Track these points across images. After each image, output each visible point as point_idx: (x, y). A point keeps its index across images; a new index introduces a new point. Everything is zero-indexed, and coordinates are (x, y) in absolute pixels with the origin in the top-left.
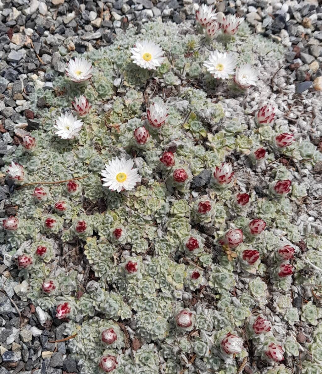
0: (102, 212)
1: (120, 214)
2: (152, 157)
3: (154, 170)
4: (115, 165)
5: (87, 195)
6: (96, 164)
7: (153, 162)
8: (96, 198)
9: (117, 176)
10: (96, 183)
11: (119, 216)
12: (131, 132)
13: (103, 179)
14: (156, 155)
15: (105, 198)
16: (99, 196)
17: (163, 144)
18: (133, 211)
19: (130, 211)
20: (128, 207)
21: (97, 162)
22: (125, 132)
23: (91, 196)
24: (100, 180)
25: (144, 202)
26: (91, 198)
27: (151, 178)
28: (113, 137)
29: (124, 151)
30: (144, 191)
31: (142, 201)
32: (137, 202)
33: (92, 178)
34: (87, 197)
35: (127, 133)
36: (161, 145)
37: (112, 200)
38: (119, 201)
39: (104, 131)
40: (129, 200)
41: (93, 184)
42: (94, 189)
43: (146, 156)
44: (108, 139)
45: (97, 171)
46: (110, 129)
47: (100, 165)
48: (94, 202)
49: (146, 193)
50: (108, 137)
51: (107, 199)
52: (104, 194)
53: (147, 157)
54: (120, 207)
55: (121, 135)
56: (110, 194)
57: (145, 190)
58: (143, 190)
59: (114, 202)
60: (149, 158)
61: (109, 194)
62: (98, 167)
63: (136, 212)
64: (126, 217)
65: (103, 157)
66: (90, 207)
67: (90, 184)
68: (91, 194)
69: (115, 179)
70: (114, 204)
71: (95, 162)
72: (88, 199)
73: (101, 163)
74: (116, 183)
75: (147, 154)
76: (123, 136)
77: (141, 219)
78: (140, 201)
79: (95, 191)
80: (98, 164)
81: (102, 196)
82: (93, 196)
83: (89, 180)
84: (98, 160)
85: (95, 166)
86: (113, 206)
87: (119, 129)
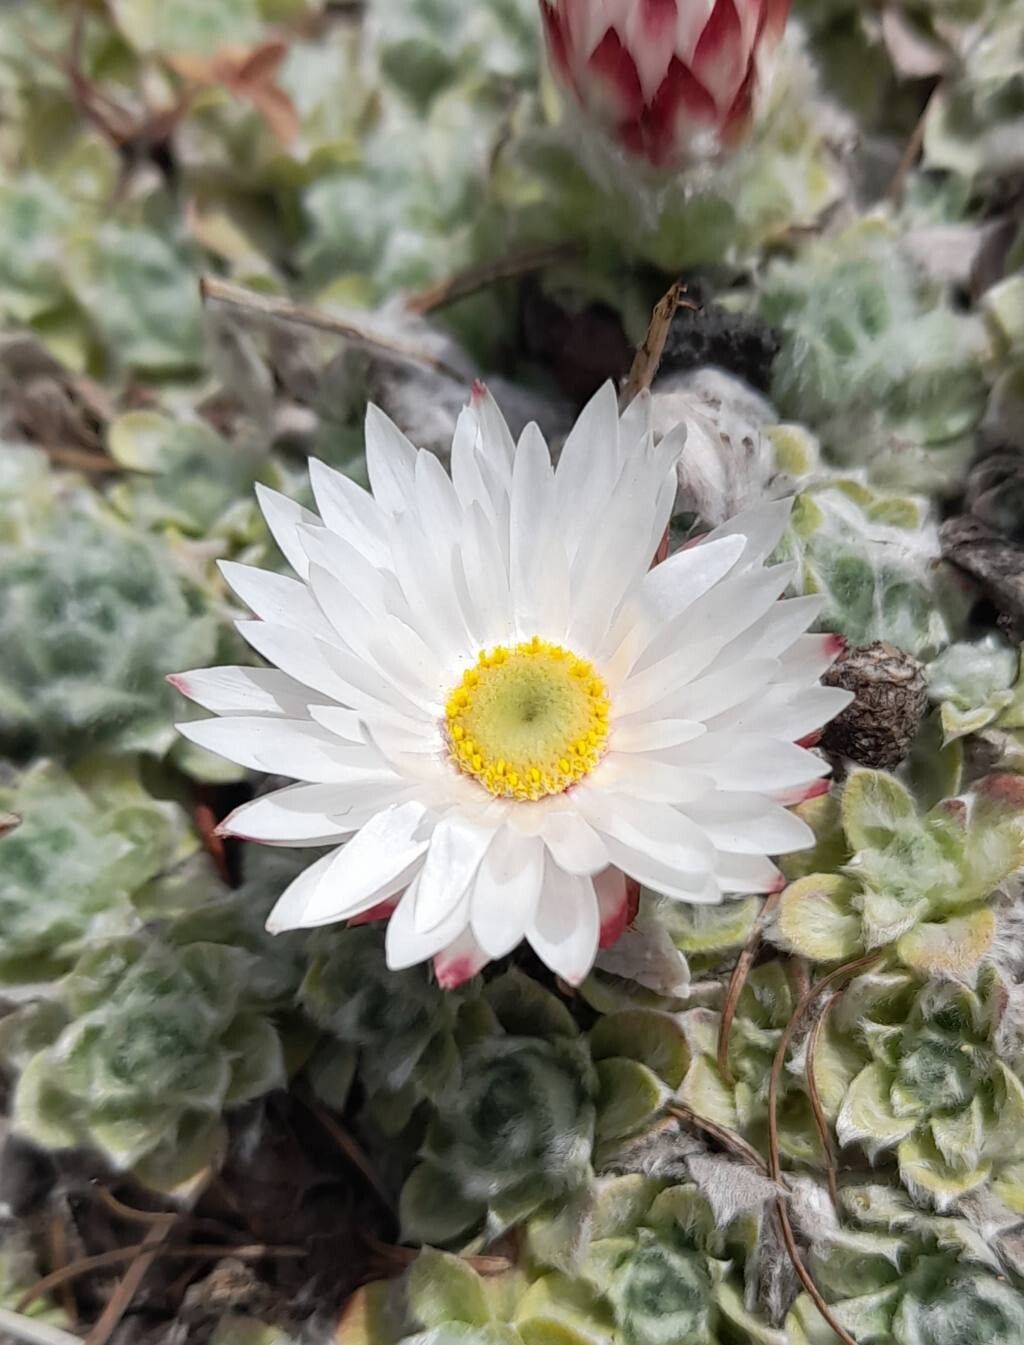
0: (335, 1310)
1: (616, 1293)
2: (871, 324)
3: (949, 505)
4: (375, 553)
5: (56, 1104)
6: (77, 621)
7: (898, 401)
8: (190, 1123)
9: (459, 720)
10: (146, 893)
11: (602, 1311)
12: (454, 107)
13: (248, 821)
14: (923, 294)
15: (331, 1088)
16: (241, 1074)
17: (962, 124)
18: (813, 1201)
19: (780, 1211)
20: (714, 1145)
21: (86, 586)
22: (369, 118)
23: (112, 1112)
24: (186, 848)
25: (953, 1021)
26: (120, 1150)
27: (938, 630)
28: (222, 232)
29: (436, 344)
30: (905, 851)
31: (929, 1004)
32: (852, 1048)
33: (60, 840)
34: (52, 1139)
35: (396, 116)
36: (940, 147)
37: (455, 1100)
38: (554, 1094)
39: (91, 184)
40: (698, 1033)
41: (107, 927)
42: (133, 1000)
43: (781, 340)
44: (157, 276)
45: (106, 728)
46: (163, 157)
47: (134, 625)
48: (185, 1191)
49: (936, 873)
50: (151, 249)
51: (356, 1094)
52: (291, 1022)
53: (806, 331)
54: (605, 1187)
55: (325, 166)
56: (396, 1017)
57: (911, 825)
58: (882, 838)
59: (488, 1119)
60: (843, 345)
61: (372, 1019)
62: (116, 664)
63: (879, 1202)
64: (729, 1302)
65: (152, 507)
66: (139, 1266)
67: (65, 932)
68: (103, 1089)
69: (441, 770)
70: (487, 1159)
71: (51, 607)
72: (84, 1162)
73: (140, 594)
74: (475, 841)
75: (787, 302)
76: (356, 169)
77: (988, 1289)
78: (896, 1009)
79: (156, 1024)
80: (106, 620)
81: (273, 1072)
82: (139, 1110)
83: (33, 875)
84: (99, 562)
85: (73, 661)
86: (485, 1185)
87: (283, 99)
